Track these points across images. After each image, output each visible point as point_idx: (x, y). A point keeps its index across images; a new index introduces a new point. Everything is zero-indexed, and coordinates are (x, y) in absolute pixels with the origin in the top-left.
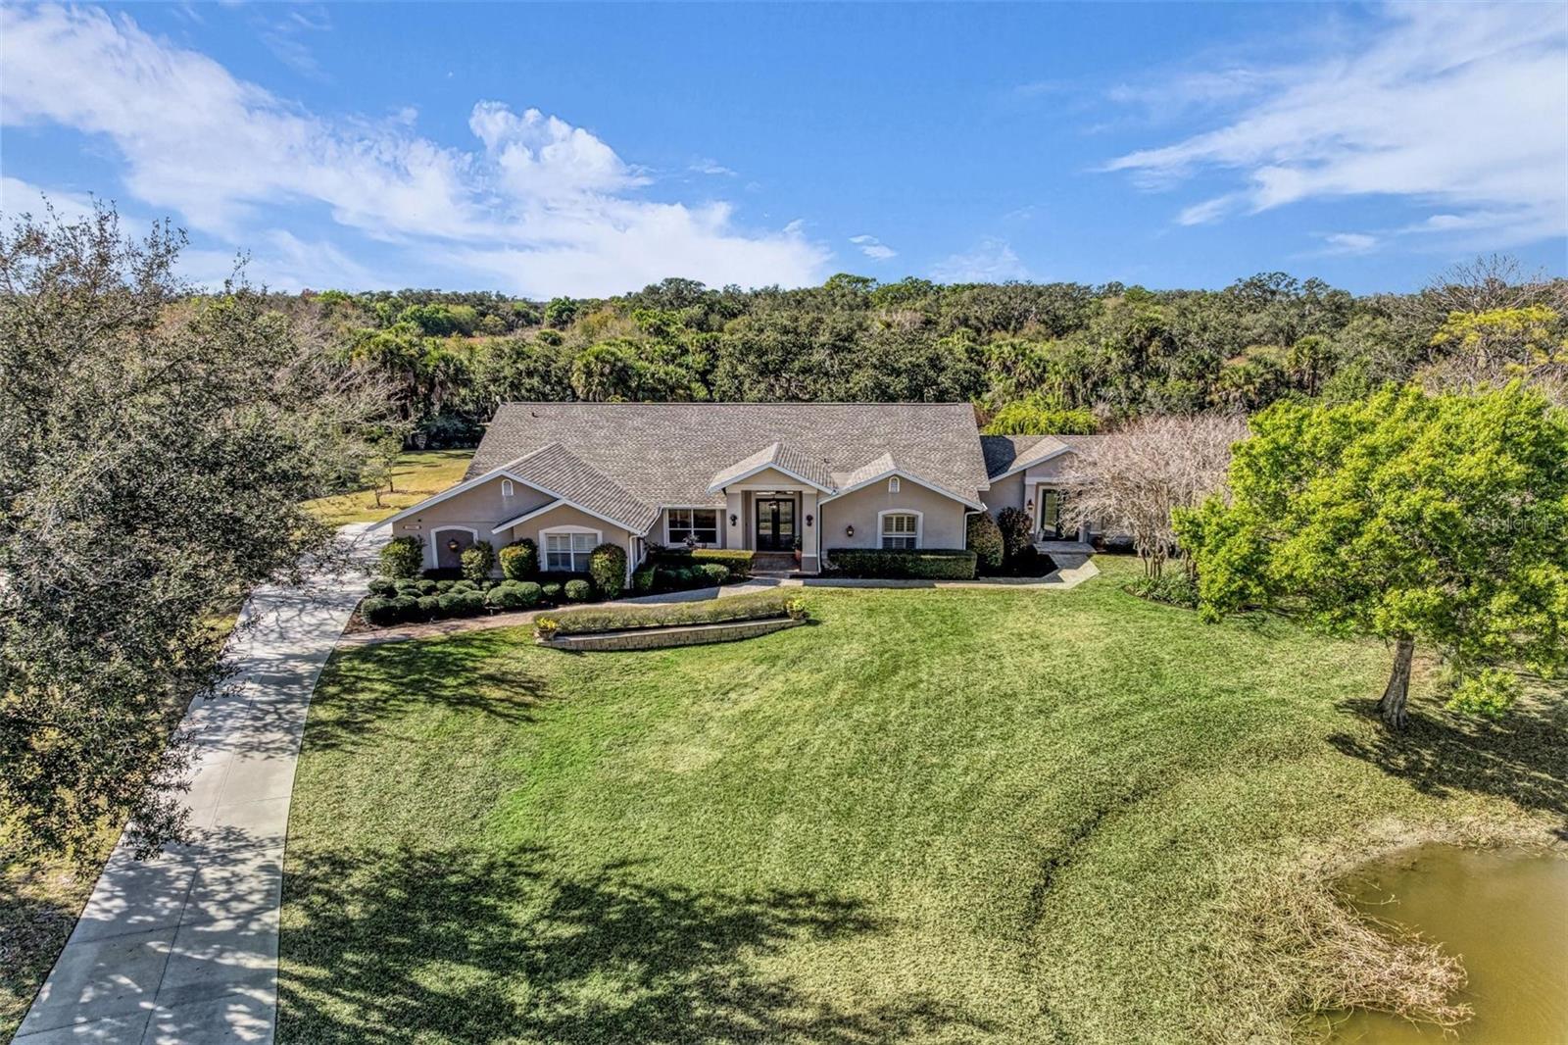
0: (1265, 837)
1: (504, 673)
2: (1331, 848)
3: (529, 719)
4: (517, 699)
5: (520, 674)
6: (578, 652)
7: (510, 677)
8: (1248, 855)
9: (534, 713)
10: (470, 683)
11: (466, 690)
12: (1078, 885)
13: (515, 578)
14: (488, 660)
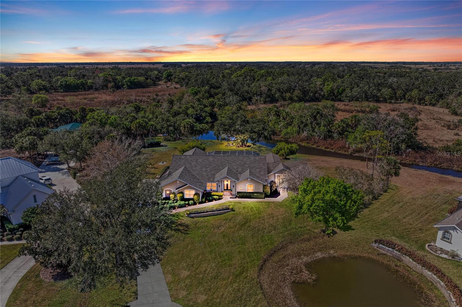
0: (299, 256)
1: (182, 223)
2: (308, 258)
3: (187, 234)
4: (185, 229)
5: (184, 223)
6: (193, 218)
7: (183, 224)
8: (295, 259)
9: (188, 232)
10: (177, 226)
11: (176, 227)
12: (268, 265)
13: (180, 200)
14: (179, 220)
